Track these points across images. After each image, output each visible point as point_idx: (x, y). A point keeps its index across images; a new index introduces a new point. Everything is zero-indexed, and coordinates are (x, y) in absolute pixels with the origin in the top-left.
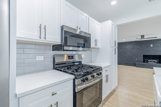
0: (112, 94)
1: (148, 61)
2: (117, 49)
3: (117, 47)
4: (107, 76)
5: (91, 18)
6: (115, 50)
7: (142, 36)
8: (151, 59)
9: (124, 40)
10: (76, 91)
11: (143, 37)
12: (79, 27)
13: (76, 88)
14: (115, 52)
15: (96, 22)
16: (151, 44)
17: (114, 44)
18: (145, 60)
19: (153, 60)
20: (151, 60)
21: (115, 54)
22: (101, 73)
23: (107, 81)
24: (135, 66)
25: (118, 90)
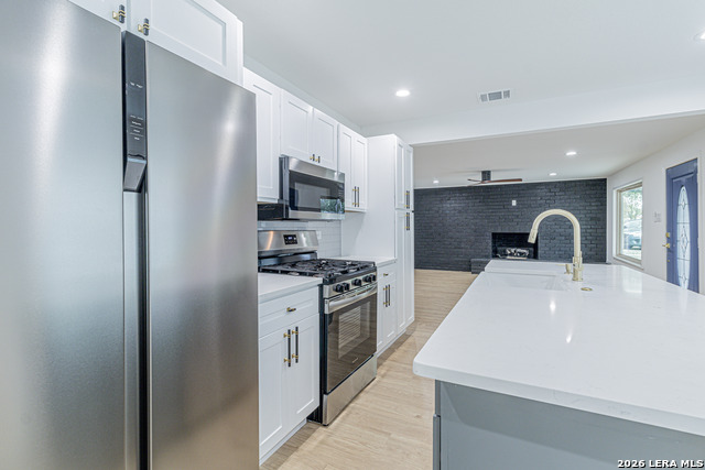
0: (399, 343)
1: (505, 251)
2: (412, 215)
3: (412, 208)
4: (387, 289)
5: (344, 128)
6: (408, 218)
7: (484, 173)
8: (513, 247)
9: (436, 183)
10: (327, 312)
11: (486, 175)
12: (316, 158)
13: (326, 306)
14: (408, 224)
15: (356, 136)
16: (513, 198)
17: (404, 202)
18: (499, 249)
19: (519, 250)
20: (513, 250)
21: (408, 229)
22: (374, 278)
23: (387, 303)
24: (469, 270)
25: (416, 334)
